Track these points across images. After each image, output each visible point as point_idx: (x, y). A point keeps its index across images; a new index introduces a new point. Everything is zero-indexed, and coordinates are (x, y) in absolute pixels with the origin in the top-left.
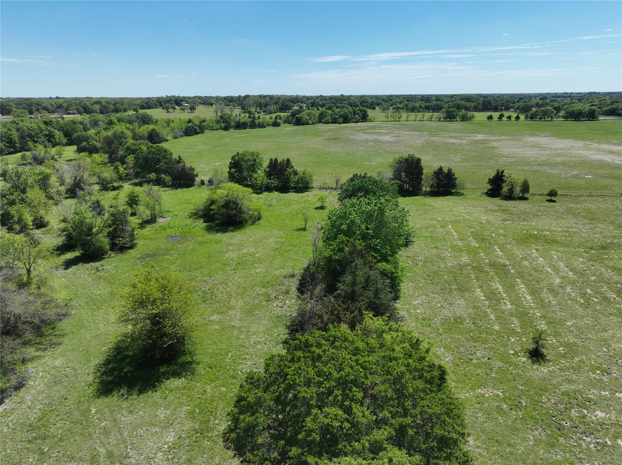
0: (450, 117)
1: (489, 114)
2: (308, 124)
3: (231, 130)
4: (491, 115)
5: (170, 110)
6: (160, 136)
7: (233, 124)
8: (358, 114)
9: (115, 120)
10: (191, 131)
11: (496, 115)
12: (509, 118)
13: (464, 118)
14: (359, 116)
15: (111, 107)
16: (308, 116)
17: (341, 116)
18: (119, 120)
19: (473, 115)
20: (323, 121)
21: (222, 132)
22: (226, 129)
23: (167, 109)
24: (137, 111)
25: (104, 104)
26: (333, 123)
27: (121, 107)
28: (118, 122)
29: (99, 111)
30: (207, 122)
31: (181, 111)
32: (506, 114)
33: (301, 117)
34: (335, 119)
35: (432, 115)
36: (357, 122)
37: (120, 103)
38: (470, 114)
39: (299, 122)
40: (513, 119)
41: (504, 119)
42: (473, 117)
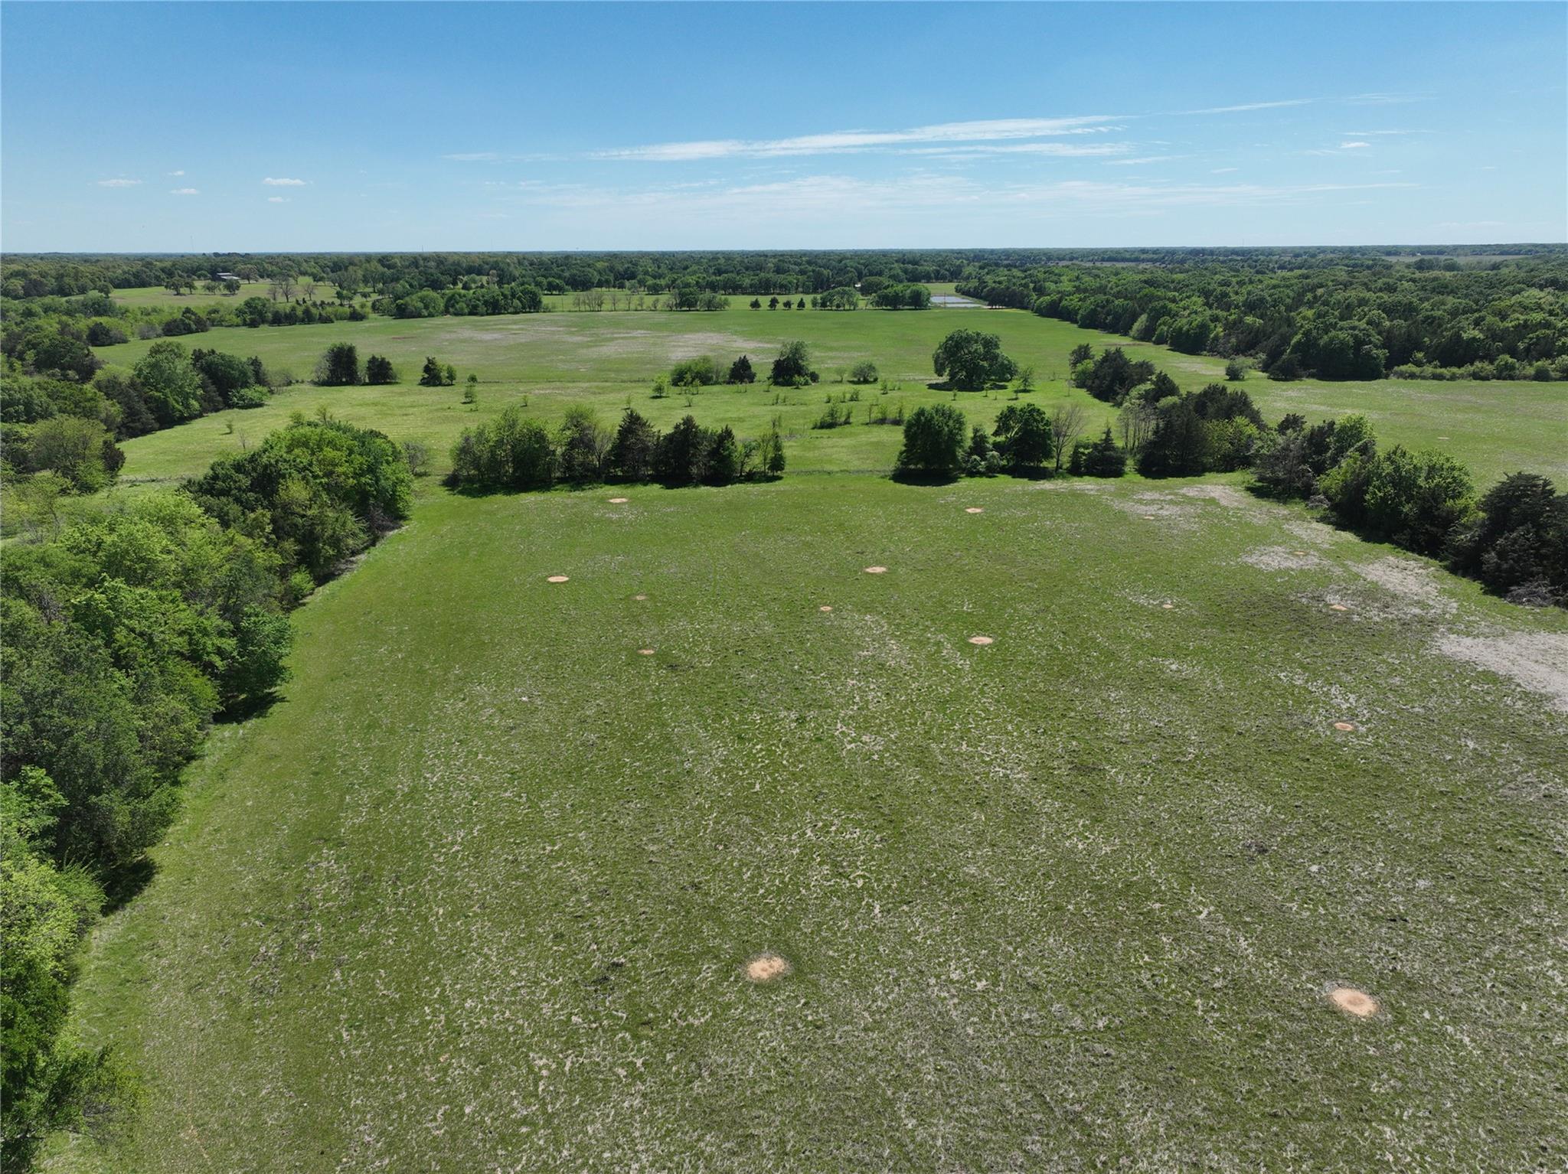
0: (686, 303)
1: (753, 298)
2: (420, 316)
3: (264, 327)
4: (757, 301)
5: (182, 290)
6: (112, 333)
7: (270, 316)
8: (519, 299)
9: (39, 310)
10: (178, 327)
11: (765, 301)
12: (788, 304)
13: (711, 306)
14: (521, 302)
15: (52, 283)
16: (422, 301)
17: (486, 303)
18: (47, 310)
19: (726, 300)
20: (451, 310)
21: (244, 330)
22: (253, 324)
23: (176, 287)
24: (107, 293)
25: (34, 277)
26: (471, 314)
27: (73, 283)
28: (45, 312)
29: (21, 292)
30: (221, 313)
31: (207, 292)
32: (782, 299)
33: (406, 305)
34: (475, 307)
35: (657, 300)
36: (516, 313)
37: (72, 275)
38: (720, 297)
39: (402, 313)
40: (794, 306)
41: (780, 306)
42: (726, 303)
